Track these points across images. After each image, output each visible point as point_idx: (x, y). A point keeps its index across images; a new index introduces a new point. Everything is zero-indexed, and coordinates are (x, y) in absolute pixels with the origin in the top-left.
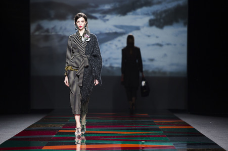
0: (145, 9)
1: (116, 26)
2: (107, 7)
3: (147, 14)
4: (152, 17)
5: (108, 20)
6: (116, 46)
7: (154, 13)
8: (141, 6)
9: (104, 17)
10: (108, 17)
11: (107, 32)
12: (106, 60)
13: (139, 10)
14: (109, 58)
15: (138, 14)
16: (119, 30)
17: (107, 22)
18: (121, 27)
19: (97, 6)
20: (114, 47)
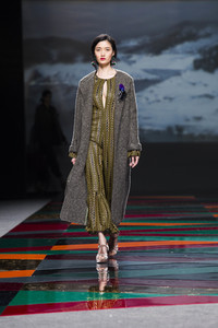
0: (187, 45)
1: (147, 71)
2: (133, 43)
3: (191, 53)
4: (198, 56)
5: (134, 62)
6: (147, 99)
7: (200, 51)
8: (181, 41)
9: (129, 57)
10: (134, 57)
13: (179, 47)
15: (178, 53)
16: (151, 77)
17: (134, 65)
18: (154, 72)
20: (144, 101)
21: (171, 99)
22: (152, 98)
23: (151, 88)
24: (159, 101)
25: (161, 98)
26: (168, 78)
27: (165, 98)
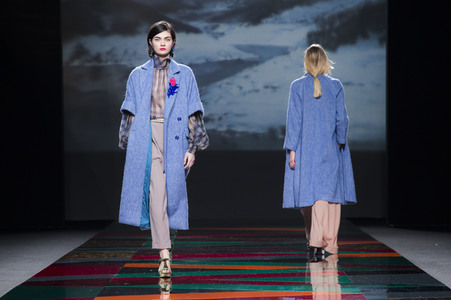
0: (299, 11)
1: (239, 47)
2: (220, 8)
3: (304, 22)
4: (314, 28)
5: (222, 34)
6: (241, 88)
7: (316, 20)
8: (290, 5)
9: (214, 28)
10: (223, 28)
11: (222, 59)
12: (220, 119)
13: (286, 14)
14: (225, 114)
15: (285, 23)
16: (246, 56)
17: (221, 39)
18: (250, 49)
19: (199, 6)
20: (235, 90)
21: (274, 88)
22: (247, 87)
23: (246, 72)
24: (257, 91)
25: (260, 86)
26: (271, 58)
27: (266, 87)
